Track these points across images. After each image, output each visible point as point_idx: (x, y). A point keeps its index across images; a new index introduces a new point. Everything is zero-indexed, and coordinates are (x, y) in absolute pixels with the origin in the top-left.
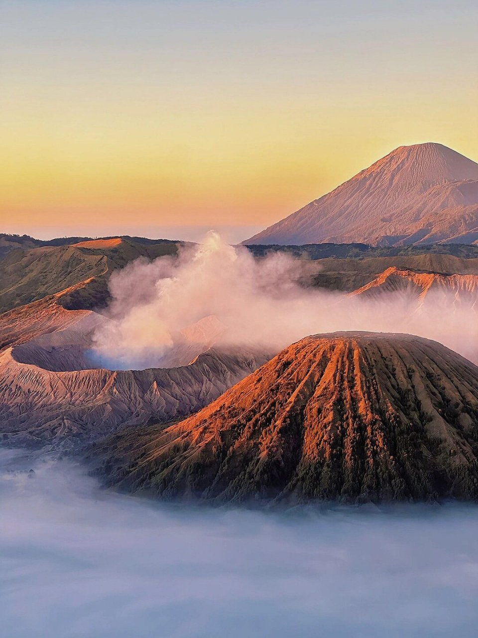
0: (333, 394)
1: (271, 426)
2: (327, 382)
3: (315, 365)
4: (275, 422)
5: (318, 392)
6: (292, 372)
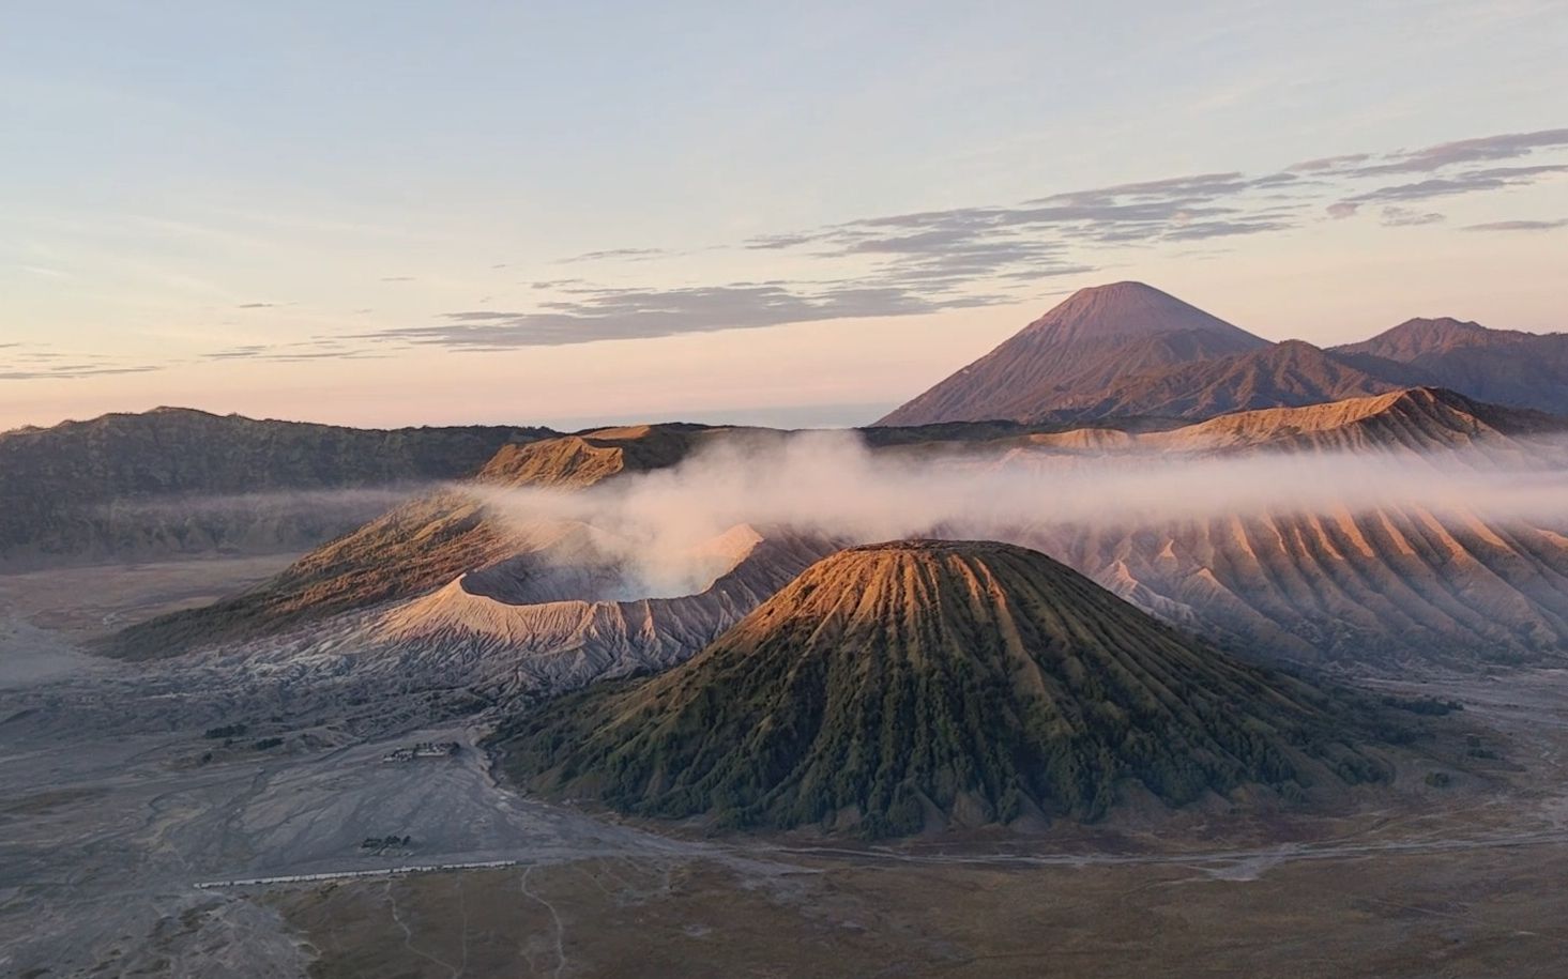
0: (872, 631)
2: (865, 614)
3: (848, 589)
4: (787, 672)
5: (851, 629)
6: (816, 601)
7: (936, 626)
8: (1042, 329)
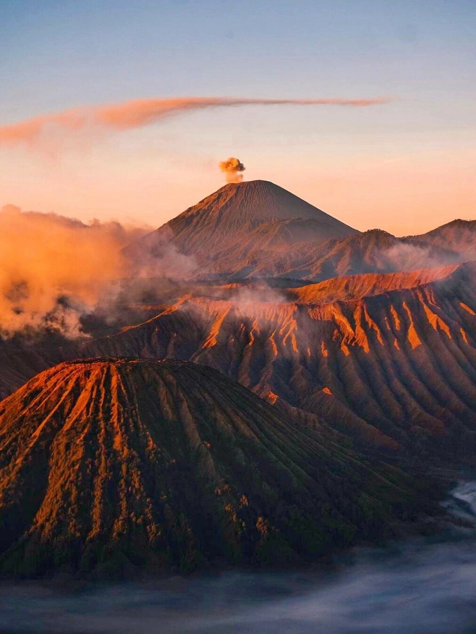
0: (84, 428)
1: (11, 465)
2: (79, 413)
3: (66, 393)
4: (16, 460)
5: (68, 424)
6: (40, 402)
7: (135, 423)
8: (198, 212)
